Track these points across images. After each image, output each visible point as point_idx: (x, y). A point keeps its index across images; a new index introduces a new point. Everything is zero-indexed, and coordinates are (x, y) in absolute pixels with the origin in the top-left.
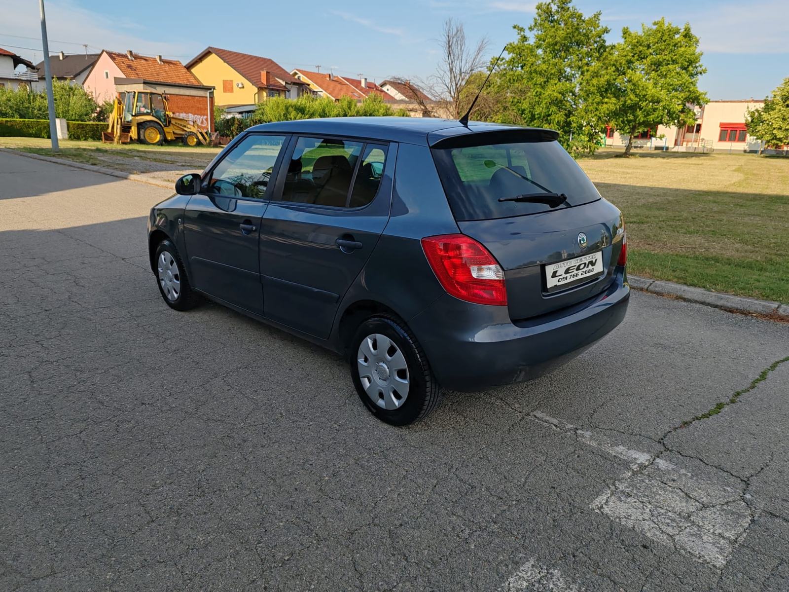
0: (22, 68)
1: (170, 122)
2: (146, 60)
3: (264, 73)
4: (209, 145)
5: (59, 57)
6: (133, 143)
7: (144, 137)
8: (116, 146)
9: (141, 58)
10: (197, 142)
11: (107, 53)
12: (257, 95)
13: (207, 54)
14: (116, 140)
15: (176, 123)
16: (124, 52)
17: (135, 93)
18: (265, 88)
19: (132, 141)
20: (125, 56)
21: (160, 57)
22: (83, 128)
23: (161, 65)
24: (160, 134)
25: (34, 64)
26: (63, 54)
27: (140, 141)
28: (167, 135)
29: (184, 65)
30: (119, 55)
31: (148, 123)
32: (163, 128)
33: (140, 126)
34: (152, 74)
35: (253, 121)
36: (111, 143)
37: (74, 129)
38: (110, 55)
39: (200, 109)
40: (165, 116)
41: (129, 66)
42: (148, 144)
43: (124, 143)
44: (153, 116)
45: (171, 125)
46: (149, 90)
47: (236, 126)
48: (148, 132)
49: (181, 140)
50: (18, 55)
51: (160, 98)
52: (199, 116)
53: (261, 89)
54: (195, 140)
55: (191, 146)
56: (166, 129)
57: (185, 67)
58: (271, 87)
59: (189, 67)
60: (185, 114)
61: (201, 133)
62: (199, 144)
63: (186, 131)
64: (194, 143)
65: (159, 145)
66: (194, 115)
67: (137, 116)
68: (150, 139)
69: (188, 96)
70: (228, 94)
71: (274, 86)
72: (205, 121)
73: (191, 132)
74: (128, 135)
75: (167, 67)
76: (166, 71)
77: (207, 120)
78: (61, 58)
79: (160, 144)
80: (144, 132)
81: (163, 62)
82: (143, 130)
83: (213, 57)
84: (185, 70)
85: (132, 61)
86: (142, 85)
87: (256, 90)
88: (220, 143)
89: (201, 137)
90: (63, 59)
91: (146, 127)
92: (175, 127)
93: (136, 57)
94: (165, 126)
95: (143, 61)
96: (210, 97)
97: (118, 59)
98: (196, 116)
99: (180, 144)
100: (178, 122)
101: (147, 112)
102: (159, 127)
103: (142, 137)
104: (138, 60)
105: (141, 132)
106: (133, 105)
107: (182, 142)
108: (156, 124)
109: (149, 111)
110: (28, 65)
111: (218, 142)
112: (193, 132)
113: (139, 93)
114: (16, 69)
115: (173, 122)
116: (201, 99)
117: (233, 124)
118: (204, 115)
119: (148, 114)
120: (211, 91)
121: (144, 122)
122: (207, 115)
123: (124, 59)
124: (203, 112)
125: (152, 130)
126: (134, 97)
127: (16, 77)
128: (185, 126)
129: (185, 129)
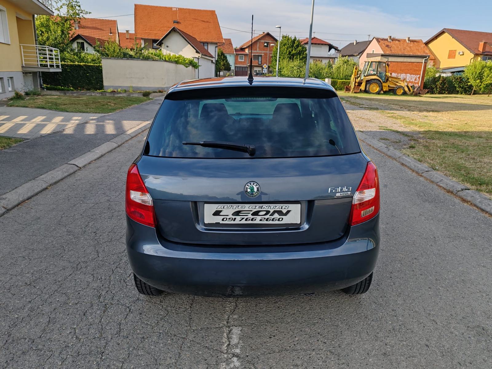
0: (333, 51)
1: (387, 80)
2: (399, 41)
3: (482, 44)
4: (411, 95)
5: (354, 43)
6: (361, 93)
7: (369, 89)
8: (350, 94)
9: (397, 40)
10: (403, 92)
11: (376, 39)
12: (472, 60)
13: (442, 33)
14: (351, 90)
15: (392, 80)
16: (386, 37)
17: (369, 62)
18: (481, 54)
19: (361, 91)
20: (387, 40)
21: (409, 38)
22: (345, 83)
23: (408, 43)
24: (379, 87)
25: (340, 49)
26: (356, 41)
27: (366, 91)
28: (383, 87)
29: (424, 42)
30: (383, 39)
31: (373, 81)
32: (382, 83)
33: (368, 83)
34: (400, 50)
35: (455, 78)
36: (348, 92)
37: (340, 84)
38: (378, 40)
39: (415, 70)
40: (385, 76)
41: (387, 46)
42: (371, 93)
43: (356, 93)
44: (377, 76)
45: (388, 82)
46: (385, 60)
47: (440, 81)
48: (372, 86)
49: (392, 91)
50: (331, 44)
51: (384, 65)
52: (414, 76)
53: (476, 55)
54: (402, 91)
55: (399, 95)
56: (384, 84)
57: (424, 43)
58: (486, 53)
59: (427, 43)
60: (404, 74)
61: (408, 87)
62: (405, 93)
63: (397, 85)
64: (401, 93)
65: (376, 94)
66: (411, 75)
67: (368, 76)
68: (372, 90)
69: (409, 62)
70: (451, 60)
71: (489, 52)
72: (417, 79)
73: (400, 86)
74: (359, 88)
75: (412, 44)
76: (410, 47)
77: (419, 78)
78: (355, 44)
79: (378, 93)
80: (369, 86)
81: (410, 41)
82: (369, 85)
83: (446, 35)
84: (424, 45)
85: (390, 42)
86: (380, 57)
87: (473, 56)
88: (419, 93)
89: (406, 89)
90: (356, 44)
91: (371, 83)
92: (391, 83)
93: (393, 40)
94: (383, 82)
95: (397, 42)
96: (425, 63)
97: (382, 42)
98: (412, 75)
99: (391, 93)
100: (393, 79)
101: (374, 74)
102: (380, 83)
103: (367, 89)
104: (394, 42)
105: (367, 86)
106: (367, 69)
107: (393, 92)
108: (378, 81)
109: (375, 73)
110: (336, 49)
111: (418, 93)
112: (401, 86)
113: (371, 62)
114: (330, 51)
115: (390, 79)
116: (418, 64)
117: (438, 81)
118: (418, 75)
119: (374, 75)
120: (426, 58)
121: (371, 80)
122: (420, 75)
123: (386, 42)
124: (417, 72)
125: (375, 85)
126: (368, 65)
127: (329, 56)
128: (397, 82)
129: (397, 84)
